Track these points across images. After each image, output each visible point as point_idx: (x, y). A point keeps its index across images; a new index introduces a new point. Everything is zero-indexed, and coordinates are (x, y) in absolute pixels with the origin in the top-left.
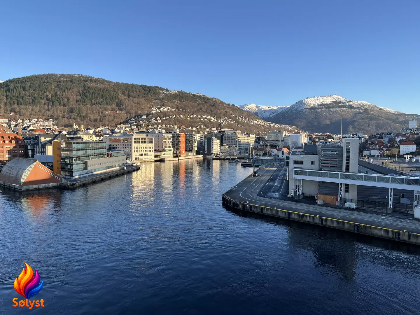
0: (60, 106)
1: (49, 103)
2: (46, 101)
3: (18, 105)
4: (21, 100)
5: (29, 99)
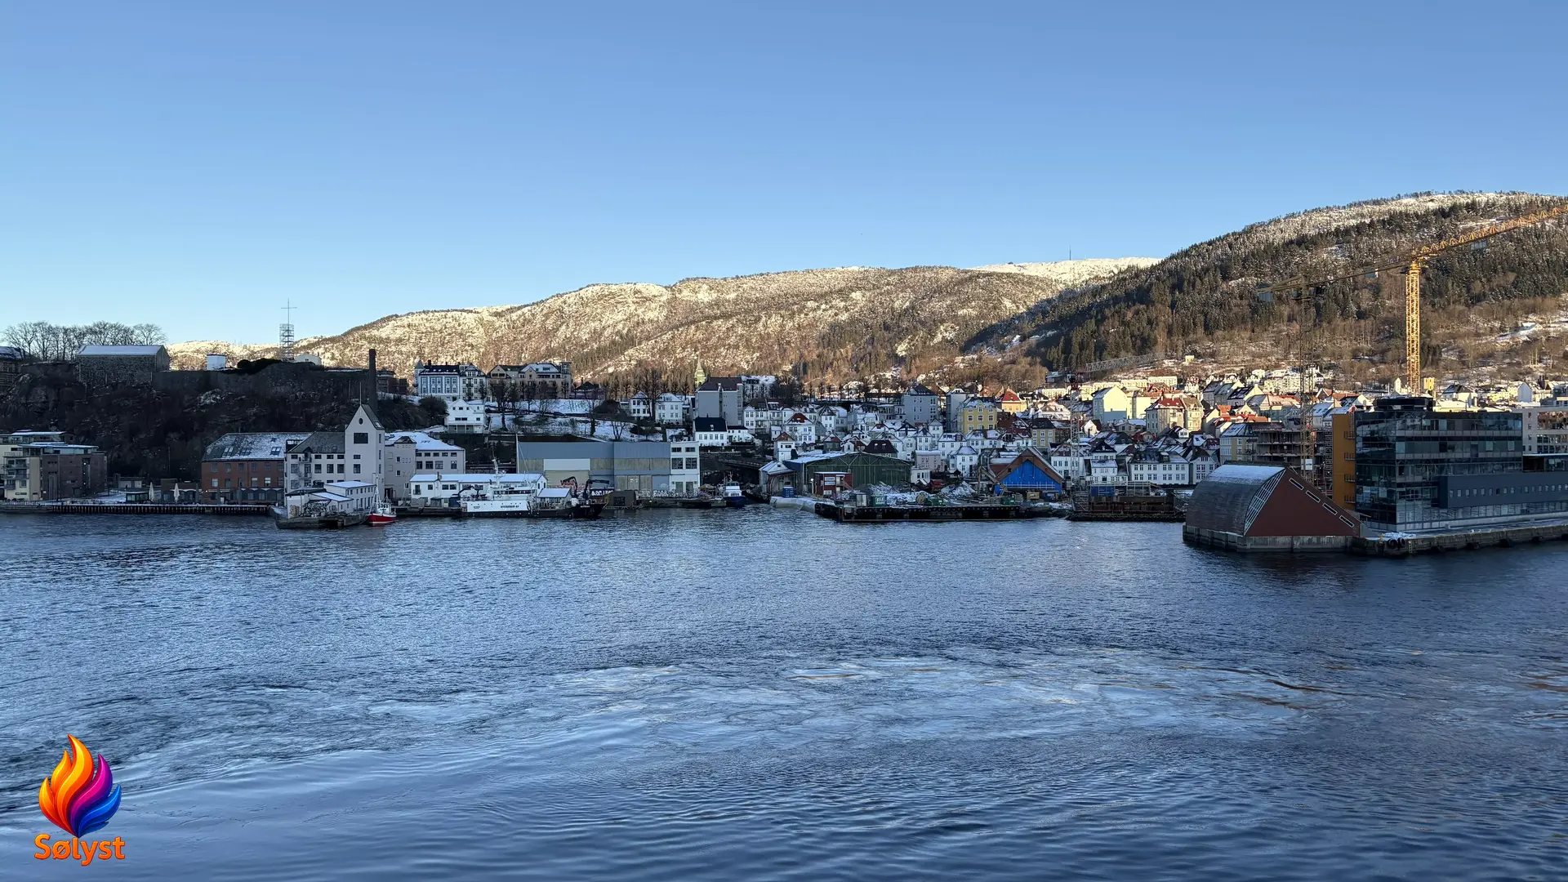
0: (1345, 319)
3: (1206, 327)
4: (1215, 312)
5: (1239, 307)
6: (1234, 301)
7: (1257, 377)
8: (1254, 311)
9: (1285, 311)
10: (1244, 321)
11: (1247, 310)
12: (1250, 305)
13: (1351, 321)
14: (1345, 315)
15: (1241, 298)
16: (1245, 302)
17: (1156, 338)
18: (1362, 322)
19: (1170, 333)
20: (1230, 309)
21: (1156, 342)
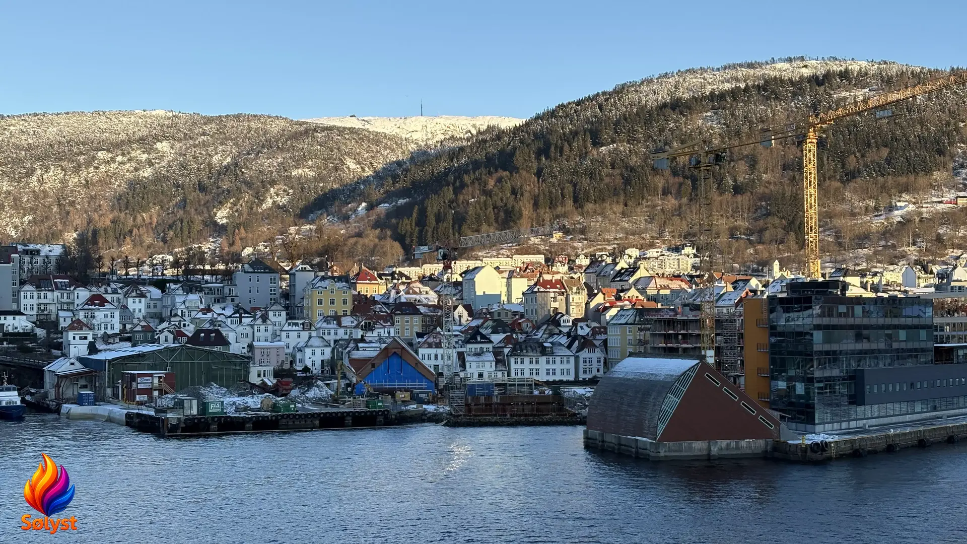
0: (721, 194)
1: (681, 185)
2: (672, 180)
3: (576, 200)
4: (585, 182)
5: (611, 177)
6: (605, 170)
7: (630, 257)
8: (627, 182)
9: (660, 182)
10: (616, 193)
11: (619, 181)
12: (622, 175)
13: (728, 196)
14: (721, 189)
15: (613, 167)
16: (617, 172)
17: (520, 211)
18: (739, 198)
19: (536, 205)
20: (601, 179)
21: (520, 216)
